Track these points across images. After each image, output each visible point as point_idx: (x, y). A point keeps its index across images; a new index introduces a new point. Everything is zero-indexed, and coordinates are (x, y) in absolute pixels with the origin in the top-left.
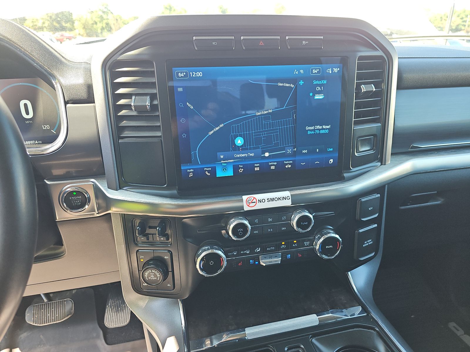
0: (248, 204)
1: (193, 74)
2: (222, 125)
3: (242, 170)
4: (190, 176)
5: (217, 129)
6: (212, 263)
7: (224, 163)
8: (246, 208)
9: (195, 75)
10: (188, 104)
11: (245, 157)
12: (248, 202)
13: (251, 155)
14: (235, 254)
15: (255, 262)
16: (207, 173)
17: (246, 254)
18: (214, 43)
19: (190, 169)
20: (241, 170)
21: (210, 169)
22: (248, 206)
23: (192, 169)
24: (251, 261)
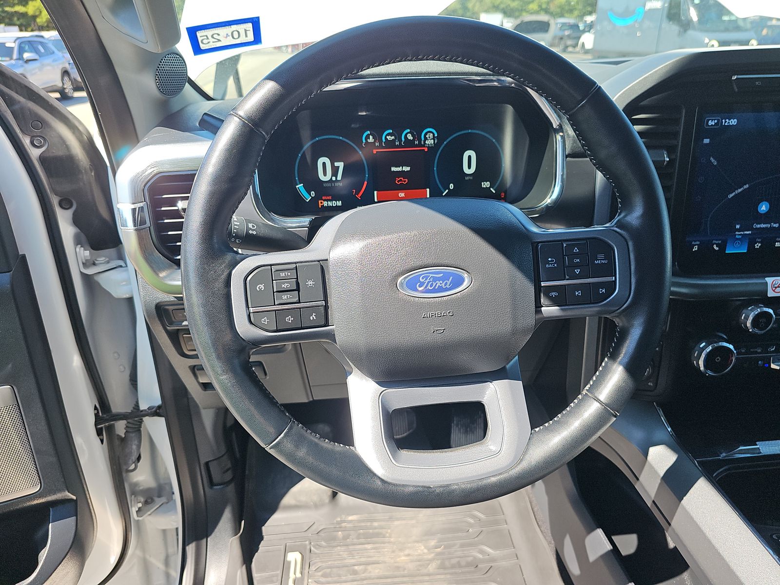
0: (774, 289)
1: (726, 122)
2: (746, 186)
3: (760, 245)
4: (694, 250)
5: (740, 190)
6: (718, 359)
7: (739, 235)
8: (771, 294)
9: (729, 123)
10: (711, 159)
11: (766, 228)
12: (774, 285)
13: (775, 225)
14: (743, 351)
15: (764, 364)
16: (715, 247)
17: (756, 353)
18: (757, 83)
19: (695, 241)
20: (757, 246)
21: (720, 242)
22: (774, 291)
23: (698, 241)
24: (760, 362)
